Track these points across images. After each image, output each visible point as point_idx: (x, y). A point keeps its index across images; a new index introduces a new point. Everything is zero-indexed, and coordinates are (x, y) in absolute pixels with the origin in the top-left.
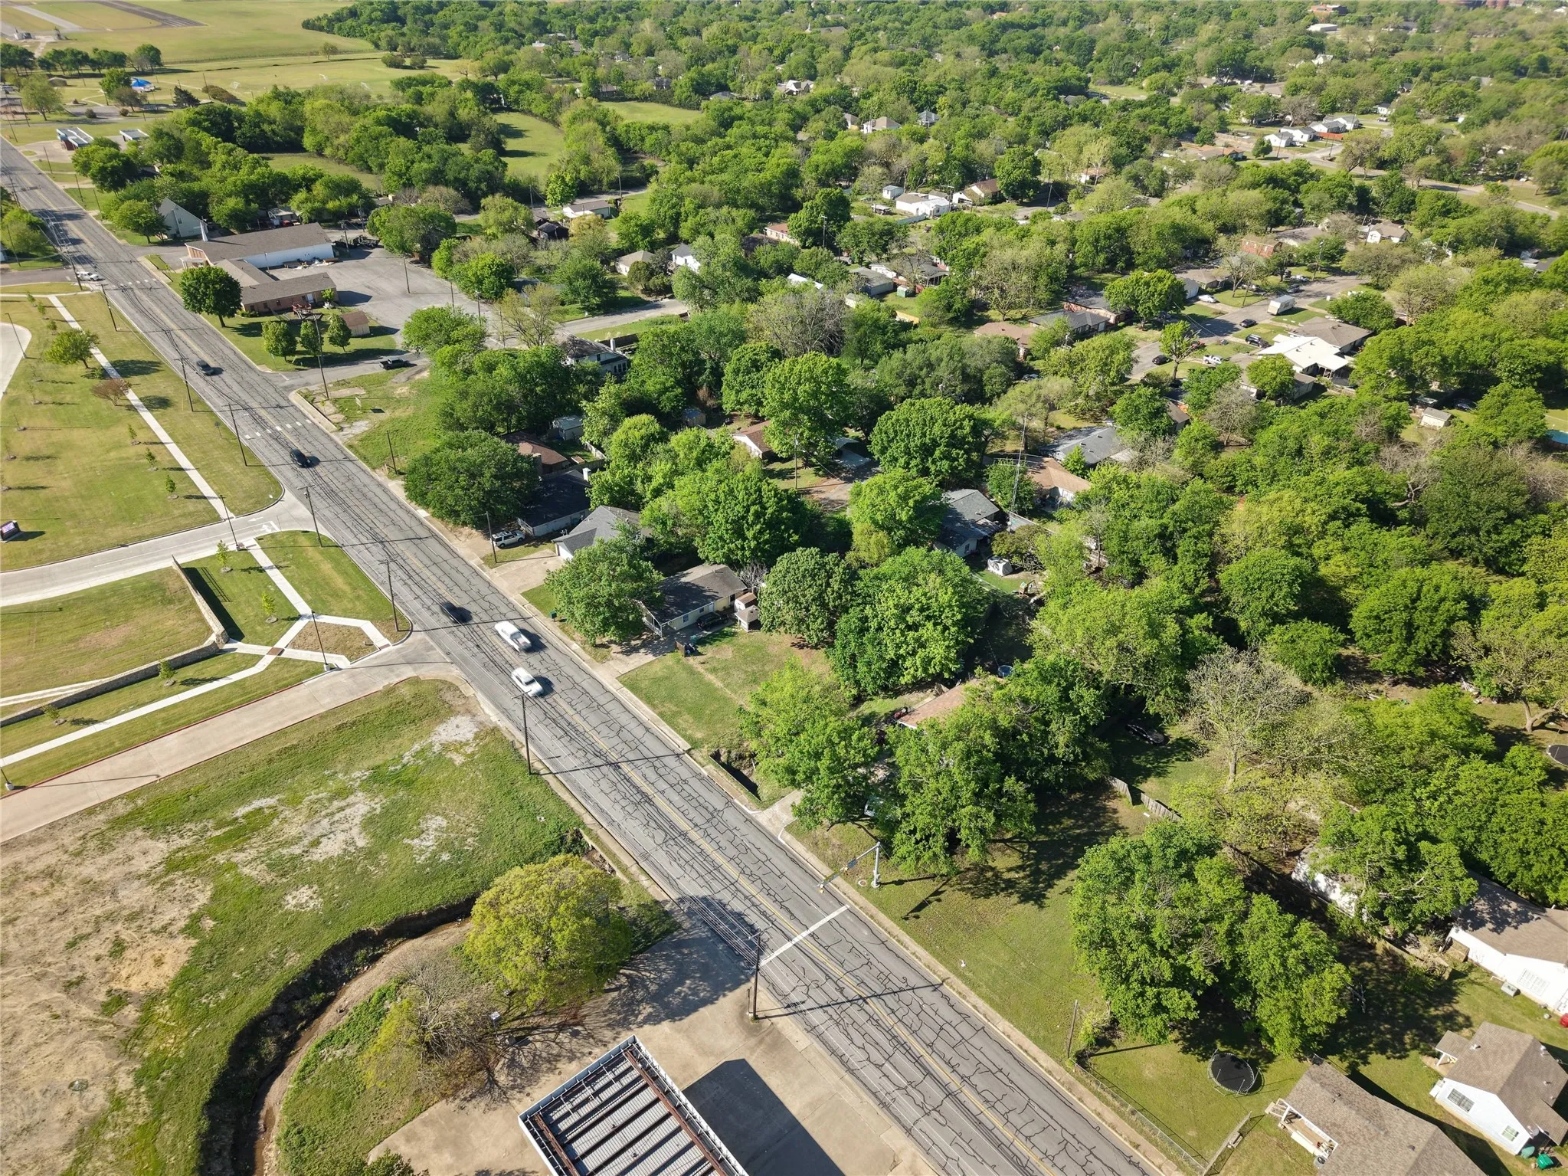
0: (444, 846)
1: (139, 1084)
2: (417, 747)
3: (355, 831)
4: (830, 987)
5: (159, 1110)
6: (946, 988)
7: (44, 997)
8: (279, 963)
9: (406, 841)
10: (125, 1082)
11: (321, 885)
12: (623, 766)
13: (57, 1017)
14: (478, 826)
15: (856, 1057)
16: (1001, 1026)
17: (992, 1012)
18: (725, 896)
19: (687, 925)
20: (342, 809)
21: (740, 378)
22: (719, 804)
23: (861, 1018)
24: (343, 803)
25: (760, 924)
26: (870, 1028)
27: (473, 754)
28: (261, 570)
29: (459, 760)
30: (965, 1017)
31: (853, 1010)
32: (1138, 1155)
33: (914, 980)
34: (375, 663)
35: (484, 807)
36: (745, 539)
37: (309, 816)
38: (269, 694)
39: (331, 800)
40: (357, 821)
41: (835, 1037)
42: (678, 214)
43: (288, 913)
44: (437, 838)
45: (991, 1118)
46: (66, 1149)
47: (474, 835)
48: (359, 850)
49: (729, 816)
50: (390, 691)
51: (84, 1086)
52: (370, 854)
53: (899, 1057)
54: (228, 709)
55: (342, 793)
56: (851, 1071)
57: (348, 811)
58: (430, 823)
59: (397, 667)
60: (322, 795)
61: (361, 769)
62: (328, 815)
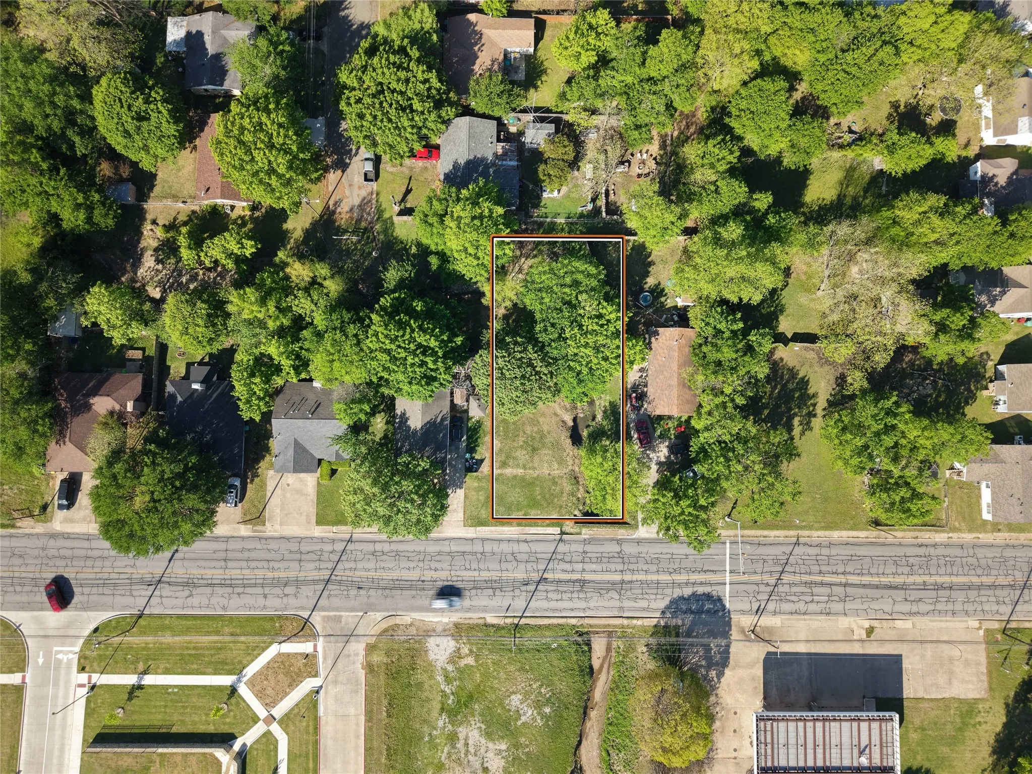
0: (538, 705)
2: (440, 679)
3: (491, 745)
4: (762, 588)
6: (801, 540)
9: (519, 723)
12: (545, 576)
14: (536, 681)
15: (801, 606)
16: (835, 535)
17: (827, 533)
18: (677, 593)
19: (680, 622)
20: (467, 745)
22: (615, 548)
23: (786, 588)
24: (462, 742)
25: (707, 589)
26: (794, 589)
27: (471, 651)
28: (139, 687)
29: (470, 661)
30: (819, 545)
31: (781, 589)
32: (920, 541)
33: (788, 549)
34: (330, 662)
35: (522, 669)
37: (460, 765)
39: (454, 747)
40: (483, 741)
41: (786, 607)
44: (529, 706)
45: (866, 579)
47: (541, 686)
48: (508, 750)
49: (629, 549)
50: (370, 668)
52: (517, 746)
53: (816, 590)
55: (452, 738)
56: (805, 614)
57: (471, 742)
58: (513, 703)
59: (345, 652)
60: (446, 750)
61: (437, 719)
62: (467, 752)
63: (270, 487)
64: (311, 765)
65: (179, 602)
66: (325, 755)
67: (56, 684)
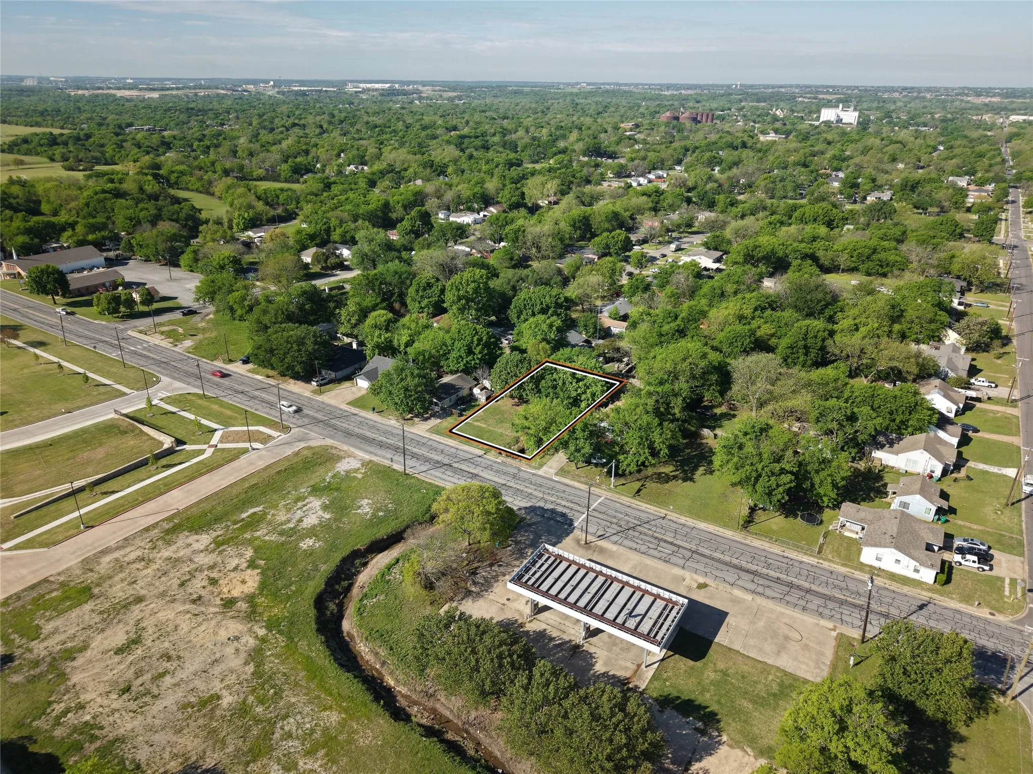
0: (377, 510)
1: (270, 631)
2: (330, 474)
3: (320, 512)
4: (614, 526)
5: (291, 639)
6: (668, 517)
7: (181, 609)
8: (316, 570)
9: (353, 511)
10: (263, 632)
11: (317, 537)
12: (454, 464)
13: (197, 615)
14: (390, 499)
15: (643, 548)
16: (702, 525)
17: (694, 521)
18: (541, 504)
19: (528, 517)
20: (305, 505)
21: (421, 294)
22: (516, 471)
23: (636, 534)
24: (304, 503)
25: (565, 511)
26: (644, 537)
27: (366, 472)
28: (174, 413)
29: (360, 476)
30: (684, 525)
31: (631, 532)
32: (786, 554)
33: (652, 518)
34: (279, 443)
35: (388, 492)
36: (474, 354)
37: (288, 511)
38: (223, 465)
39: (295, 503)
40: (318, 508)
41: (627, 543)
42: (330, 228)
43: (306, 551)
44: (371, 508)
45: (717, 555)
46: (246, 663)
47: (391, 503)
48: (328, 519)
49: (522, 474)
50: (297, 454)
51: (237, 639)
52: (336, 520)
53: (662, 544)
54: (201, 475)
55: (300, 499)
56: (644, 553)
57: (309, 506)
58: (362, 502)
59: (294, 443)
60: (289, 502)
61: (304, 488)
62: (299, 509)
63: (342, 387)
65: (240, 401)
67: (138, 400)
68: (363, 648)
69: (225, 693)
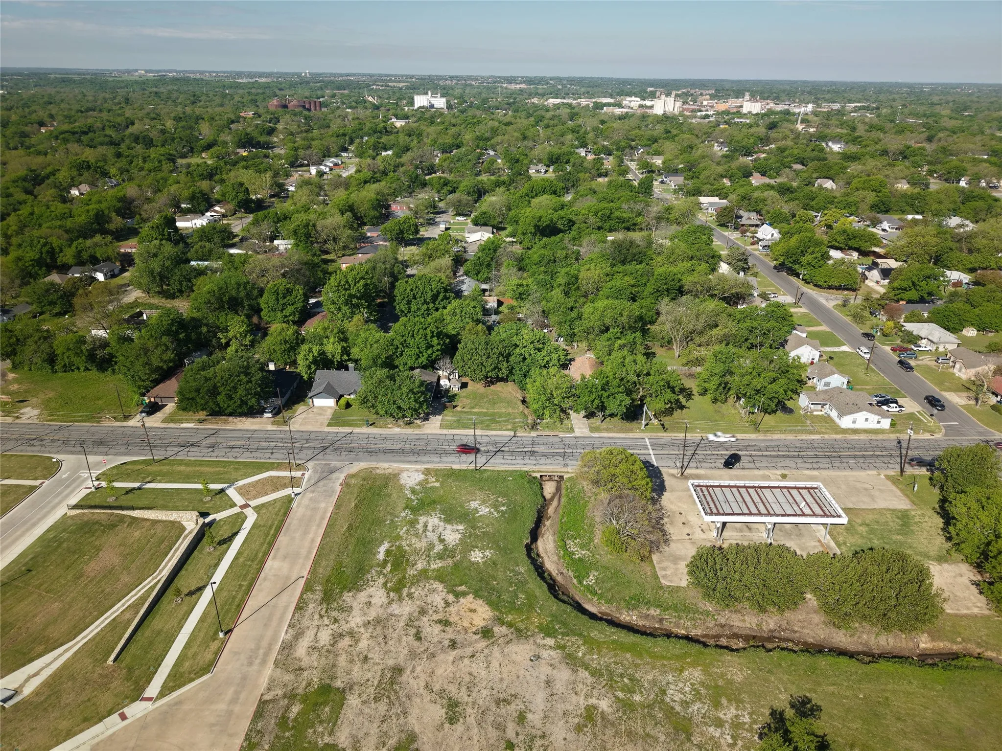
0: (495, 507)
1: (555, 637)
2: (408, 492)
3: (449, 527)
4: (682, 457)
5: (580, 635)
6: (705, 438)
7: (451, 658)
8: (518, 574)
9: (477, 515)
10: (550, 641)
11: (477, 547)
12: (502, 449)
13: (473, 656)
14: (494, 494)
20: (426, 526)
23: (702, 457)
24: (422, 525)
27: (437, 480)
28: (139, 489)
29: (436, 485)
31: (697, 457)
32: (799, 438)
33: (695, 441)
34: (314, 481)
35: (481, 489)
37: (417, 537)
39: (413, 527)
40: (442, 524)
41: (705, 465)
43: (484, 563)
44: (486, 507)
46: (575, 671)
47: (498, 497)
48: (465, 529)
50: (347, 485)
51: (538, 657)
52: (473, 528)
54: (275, 536)
55: (413, 522)
57: (430, 525)
58: (472, 506)
59: (329, 477)
60: (405, 529)
61: (401, 512)
62: (424, 531)
63: (299, 412)
64: (272, 532)
65: (202, 454)
66: (288, 529)
67: (68, 487)
68: (628, 618)
69: (593, 701)
